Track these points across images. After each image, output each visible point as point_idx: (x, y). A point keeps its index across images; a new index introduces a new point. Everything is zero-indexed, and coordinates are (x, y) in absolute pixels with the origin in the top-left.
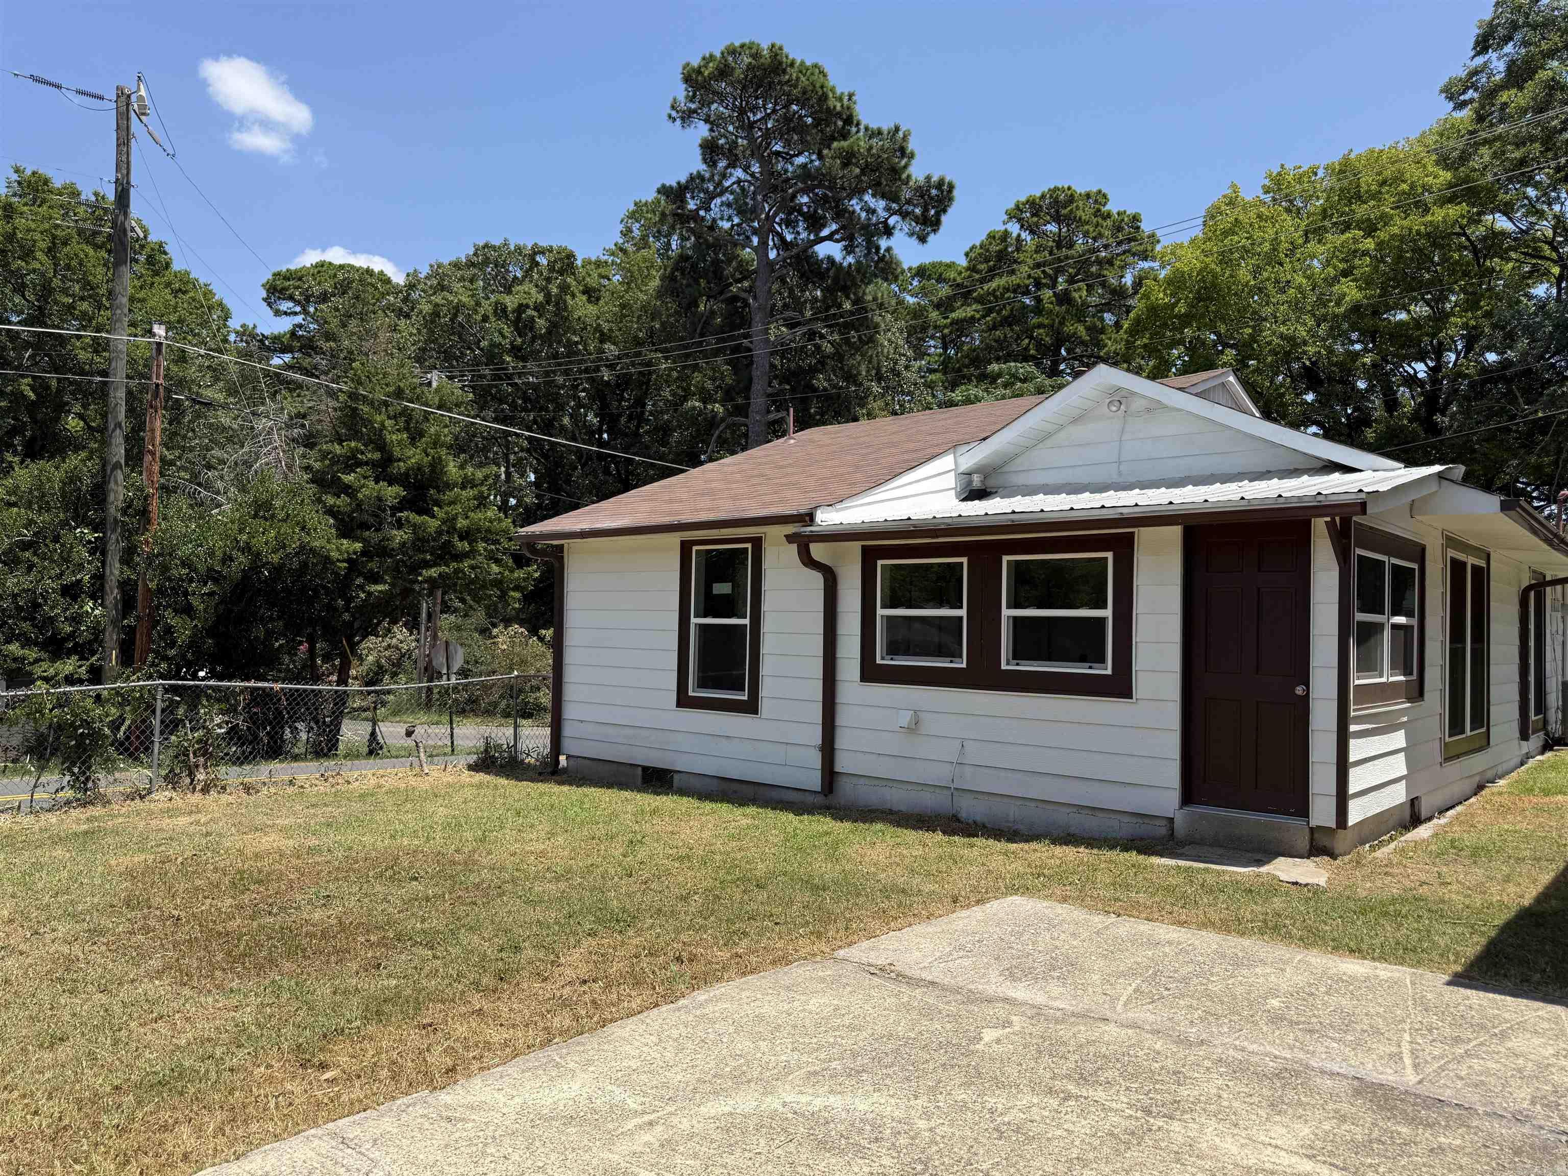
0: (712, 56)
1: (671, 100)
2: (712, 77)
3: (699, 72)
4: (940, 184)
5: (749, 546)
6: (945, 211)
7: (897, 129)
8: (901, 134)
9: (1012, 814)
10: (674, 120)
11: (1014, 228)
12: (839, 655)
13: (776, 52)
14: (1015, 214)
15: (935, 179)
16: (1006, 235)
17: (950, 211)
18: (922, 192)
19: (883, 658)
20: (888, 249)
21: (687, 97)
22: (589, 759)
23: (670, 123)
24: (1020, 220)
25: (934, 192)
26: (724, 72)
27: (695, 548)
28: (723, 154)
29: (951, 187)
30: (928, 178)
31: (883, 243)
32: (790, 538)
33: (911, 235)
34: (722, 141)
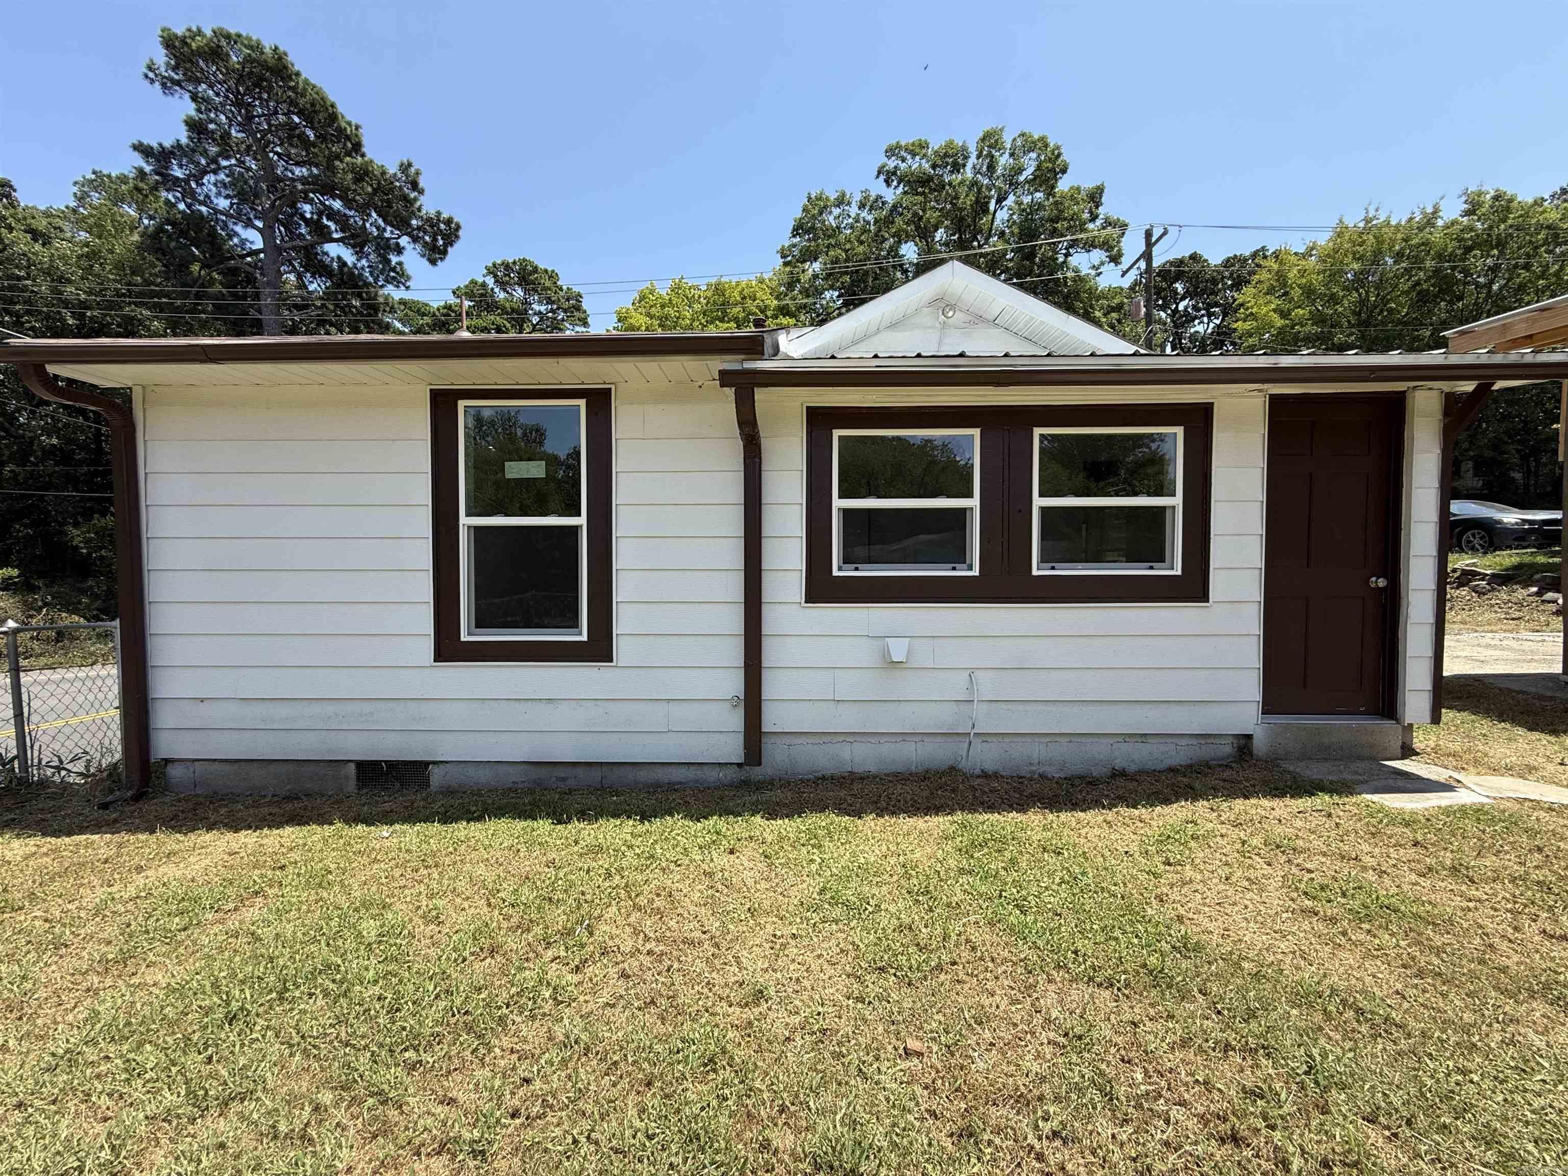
0: (199, 32)
1: (148, 62)
2: (199, 53)
3: (183, 40)
4: (449, 222)
5: (582, 403)
6: (452, 245)
7: (410, 165)
8: (413, 170)
9: (1035, 755)
10: (152, 81)
11: (490, 281)
12: (765, 565)
13: (280, 57)
14: (492, 271)
15: (445, 215)
16: (484, 285)
17: (456, 246)
18: (432, 223)
19: (840, 569)
20: (400, 264)
21: (168, 64)
22: (226, 761)
23: (146, 83)
24: (495, 276)
25: (442, 226)
26: (214, 53)
27: (462, 404)
28: (214, 140)
29: (458, 227)
30: (439, 213)
31: (394, 259)
32: (726, 378)
33: (423, 256)
34: (212, 126)
